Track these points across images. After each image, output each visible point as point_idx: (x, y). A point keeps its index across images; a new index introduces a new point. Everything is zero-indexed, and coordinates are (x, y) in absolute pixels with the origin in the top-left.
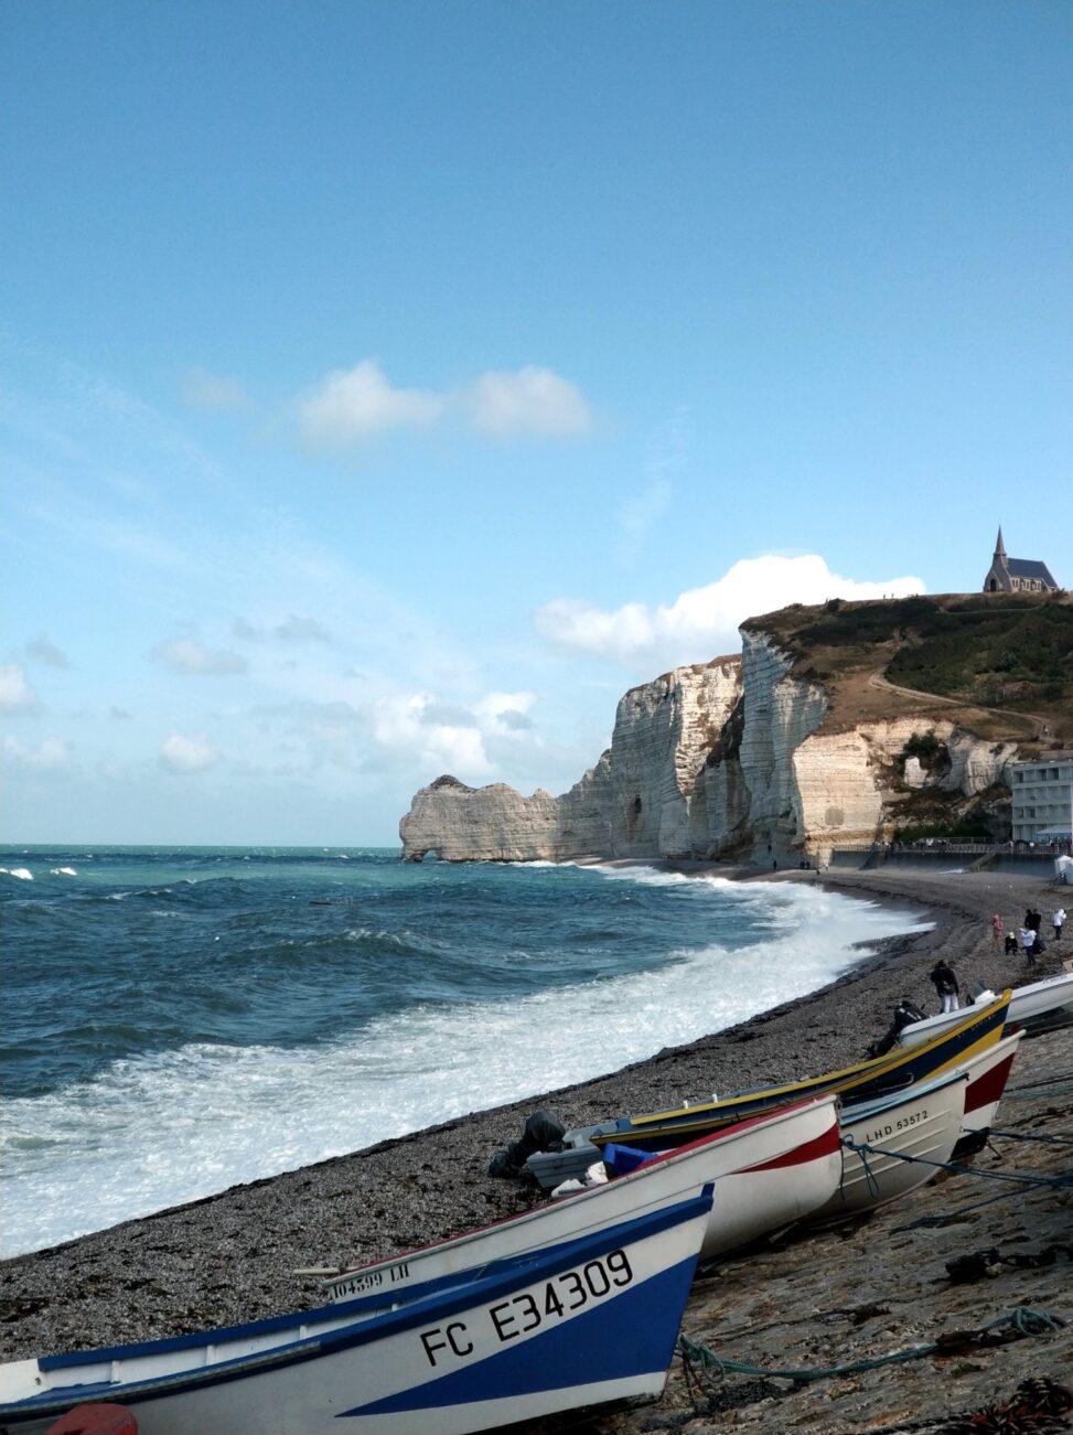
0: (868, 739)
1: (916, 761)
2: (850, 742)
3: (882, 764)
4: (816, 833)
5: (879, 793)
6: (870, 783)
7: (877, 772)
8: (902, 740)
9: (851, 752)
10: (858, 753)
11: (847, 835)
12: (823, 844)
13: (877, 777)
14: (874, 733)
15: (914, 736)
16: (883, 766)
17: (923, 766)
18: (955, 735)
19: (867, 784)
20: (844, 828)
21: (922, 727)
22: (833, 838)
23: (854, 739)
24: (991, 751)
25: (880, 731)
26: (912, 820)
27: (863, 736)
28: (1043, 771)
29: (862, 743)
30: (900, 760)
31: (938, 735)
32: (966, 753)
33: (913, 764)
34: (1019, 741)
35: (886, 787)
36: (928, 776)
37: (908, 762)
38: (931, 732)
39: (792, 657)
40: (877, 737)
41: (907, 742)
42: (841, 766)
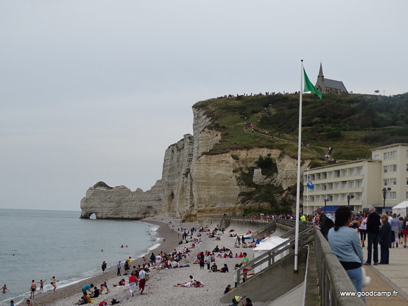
0: (235, 158)
1: (260, 170)
2: (224, 159)
4: (202, 209)
5: (238, 187)
7: (238, 176)
8: (254, 159)
9: (224, 164)
10: (228, 165)
11: (219, 210)
12: (206, 215)
13: (238, 179)
14: (239, 155)
15: (261, 158)
16: (243, 173)
17: (263, 173)
18: (281, 156)
19: (232, 182)
20: (217, 206)
21: (264, 152)
22: (211, 211)
23: (228, 157)
25: (243, 154)
26: (253, 203)
27: (232, 156)
28: (319, 174)
29: (231, 160)
30: (252, 170)
31: (272, 156)
32: (284, 165)
33: (258, 172)
34: (312, 159)
35: (242, 184)
36: (266, 179)
37: (255, 171)
38: (269, 155)
39: (212, 119)
40: (240, 157)
41: (256, 160)
42: (218, 172)
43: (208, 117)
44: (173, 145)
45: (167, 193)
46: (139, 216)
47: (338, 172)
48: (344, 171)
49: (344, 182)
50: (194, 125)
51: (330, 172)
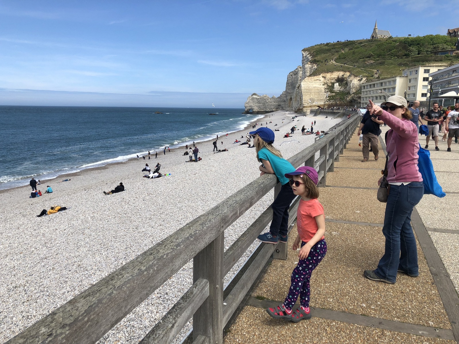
1: (337, 84)
2: (318, 79)
3: (328, 85)
4: (306, 105)
5: (325, 93)
6: (324, 91)
7: (326, 87)
8: (335, 78)
9: (318, 81)
10: (320, 82)
11: (315, 106)
12: (308, 108)
13: (325, 89)
15: (338, 77)
16: (328, 86)
17: (339, 85)
18: (350, 76)
19: (322, 91)
20: (314, 104)
21: (341, 74)
22: (310, 106)
23: (320, 77)
24: (358, 80)
25: (328, 75)
26: (333, 101)
27: (323, 77)
28: (371, 85)
29: (322, 79)
30: (333, 84)
31: (345, 76)
32: (351, 81)
33: (336, 85)
34: (367, 77)
35: (328, 92)
36: (341, 88)
37: (335, 84)
38: (343, 76)
39: (312, 57)
40: (327, 77)
41: (336, 78)
42: (315, 86)
43: (310, 56)
44: (292, 72)
45: (289, 97)
46: (274, 110)
47: (382, 83)
48: (385, 83)
49: (385, 89)
50: (302, 61)
51: (377, 84)
